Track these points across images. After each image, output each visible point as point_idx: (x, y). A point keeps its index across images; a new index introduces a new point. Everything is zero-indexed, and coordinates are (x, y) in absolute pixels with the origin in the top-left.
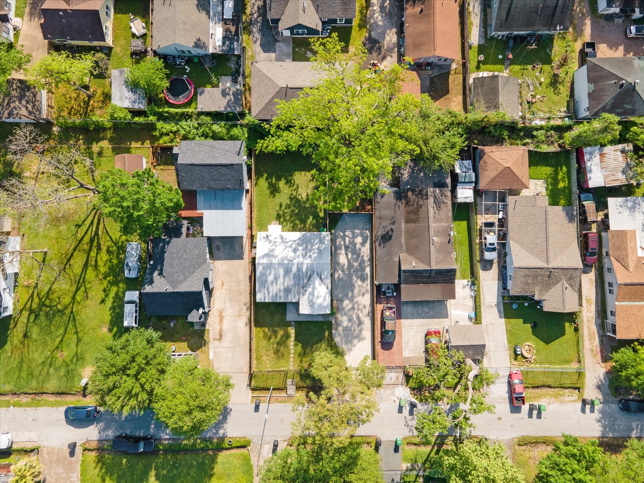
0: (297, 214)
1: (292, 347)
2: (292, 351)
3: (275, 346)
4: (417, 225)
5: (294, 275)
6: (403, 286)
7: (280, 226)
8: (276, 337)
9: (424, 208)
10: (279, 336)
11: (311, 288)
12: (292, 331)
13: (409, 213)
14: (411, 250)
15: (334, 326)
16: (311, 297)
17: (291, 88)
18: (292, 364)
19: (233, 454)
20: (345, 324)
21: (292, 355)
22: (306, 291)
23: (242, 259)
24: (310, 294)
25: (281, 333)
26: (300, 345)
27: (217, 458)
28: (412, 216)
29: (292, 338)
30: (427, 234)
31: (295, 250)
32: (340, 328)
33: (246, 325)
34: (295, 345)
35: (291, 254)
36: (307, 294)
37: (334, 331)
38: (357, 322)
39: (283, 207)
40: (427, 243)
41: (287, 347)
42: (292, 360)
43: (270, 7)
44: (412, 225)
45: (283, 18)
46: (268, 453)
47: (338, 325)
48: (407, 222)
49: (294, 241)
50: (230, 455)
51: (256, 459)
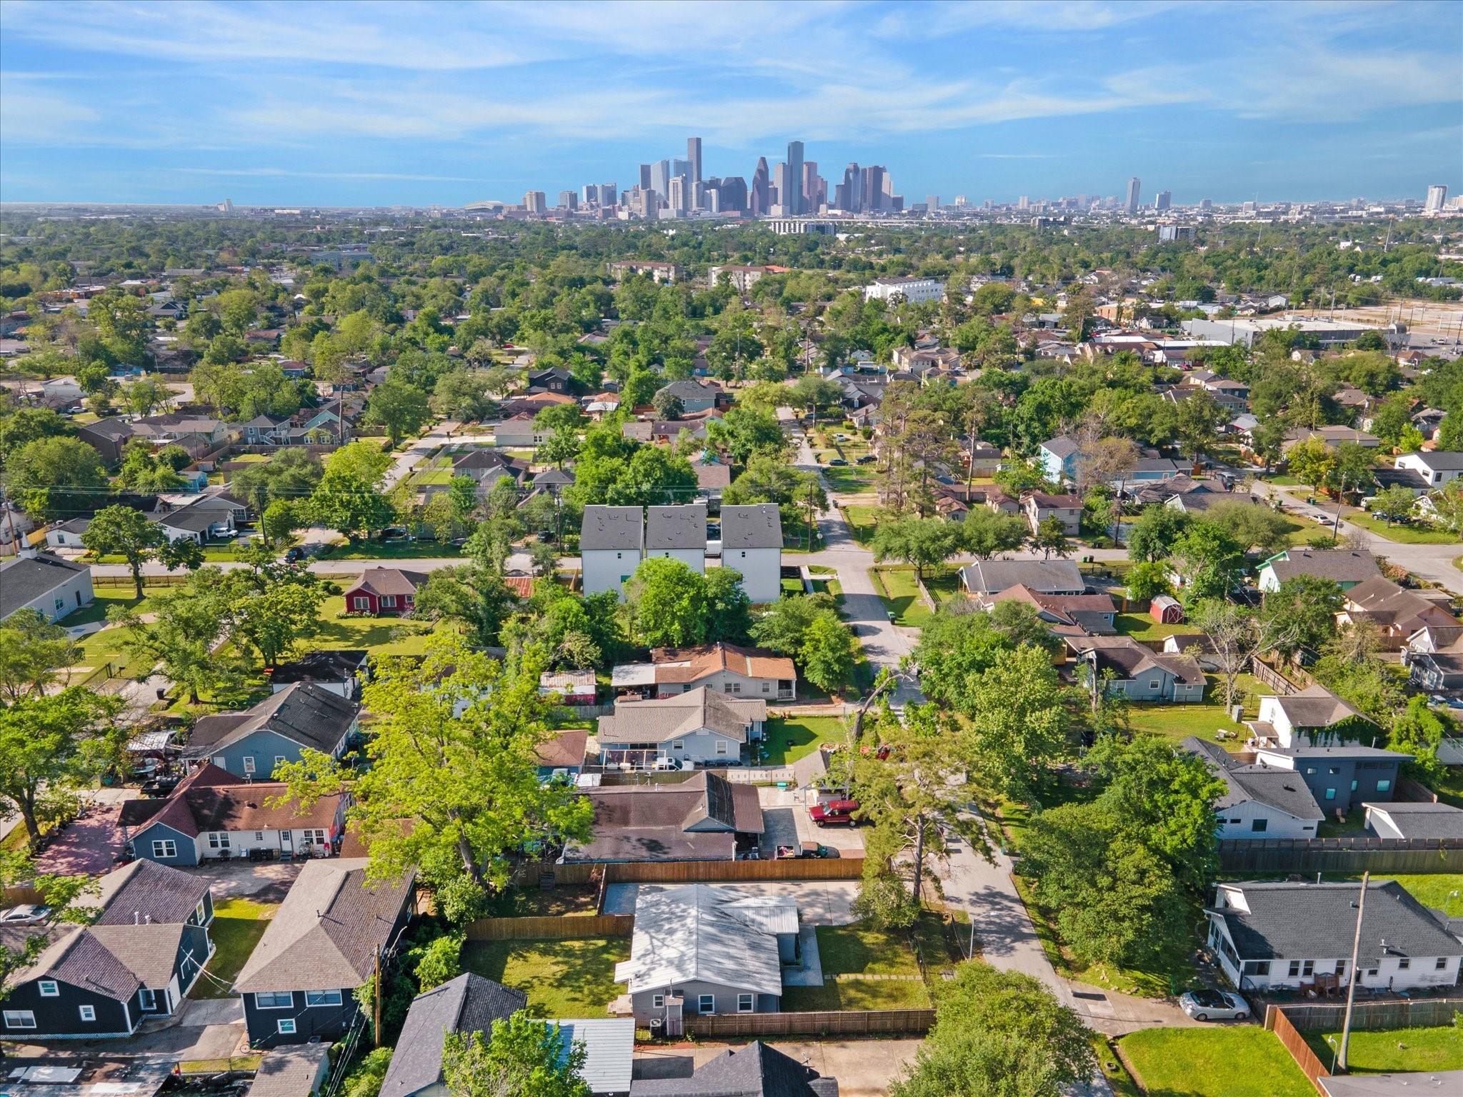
0: (595, 975)
1: (877, 977)
2: (885, 977)
3: (879, 1000)
4: (633, 808)
5: (721, 932)
6: (738, 829)
7: (620, 997)
8: (862, 999)
9: (604, 800)
10: (860, 995)
11: (746, 912)
12: (844, 978)
13: (610, 820)
14: (675, 817)
15: (825, 923)
16: (765, 913)
17: (328, 911)
18: (910, 978)
19: (1136, 1063)
20: (819, 910)
21: (894, 977)
22: (753, 921)
23: (691, 1059)
24: (758, 914)
25: (852, 993)
26: (870, 965)
27: (1160, 1091)
28: (617, 815)
29: (860, 977)
30: (648, 797)
31: (671, 932)
32: (828, 916)
33: (843, 1046)
34: (873, 972)
35: (679, 935)
36: (758, 918)
37: (834, 924)
38: (813, 897)
39: (578, 995)
40: (662, 796)
41: (878, 984)
42: (903, 977)
43: (106, 989)
44: (632, 815)
45: (141, 976)
46: (1105, 1006)
47: (821, 919)
48: (626, 823)
49: (652, 937)
50: (1141, 1069)
51: (1126, 1024)
